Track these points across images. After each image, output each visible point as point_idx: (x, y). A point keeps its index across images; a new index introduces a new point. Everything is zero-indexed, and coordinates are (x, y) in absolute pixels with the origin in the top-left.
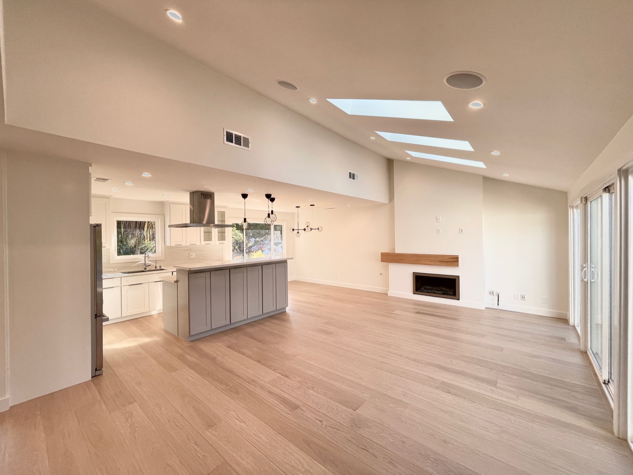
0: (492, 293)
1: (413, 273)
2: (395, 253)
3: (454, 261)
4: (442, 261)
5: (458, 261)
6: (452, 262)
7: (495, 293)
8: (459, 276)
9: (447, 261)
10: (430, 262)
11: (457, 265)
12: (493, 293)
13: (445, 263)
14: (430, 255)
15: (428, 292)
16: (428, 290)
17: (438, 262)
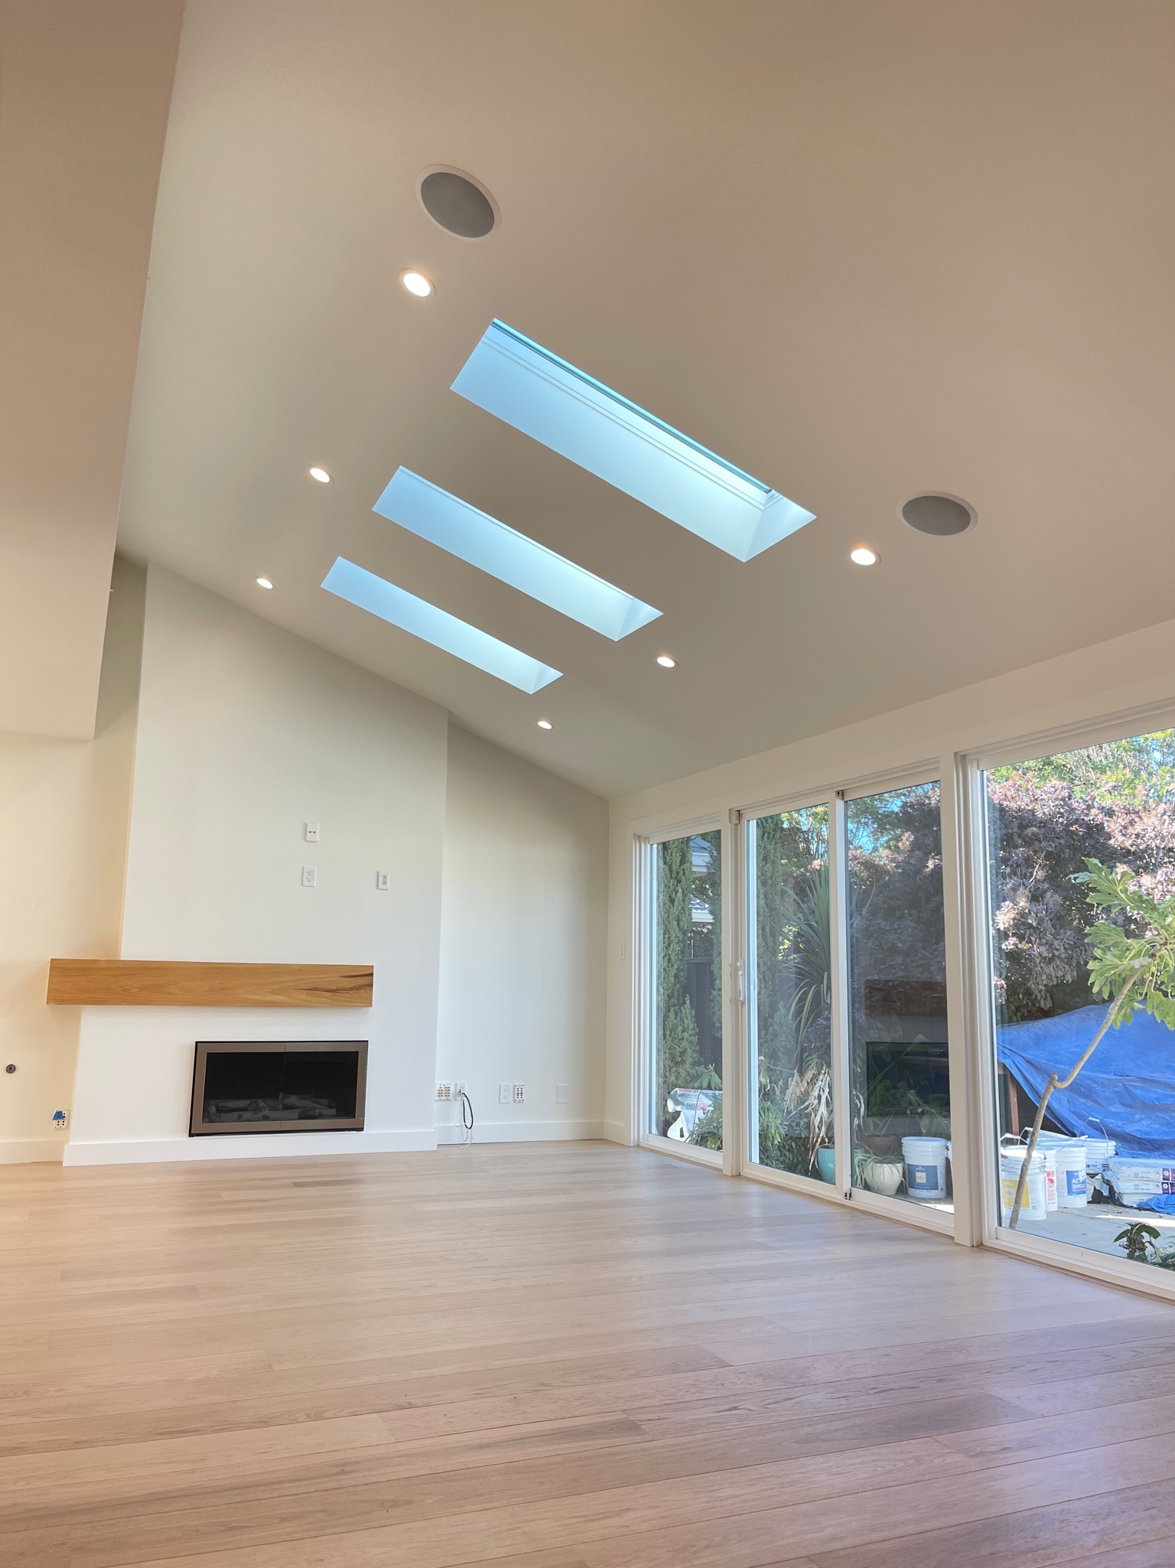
0: (444, 1093)
1: (198, 1042)
2: (118, 960)
3: (359, 988)
5: (370, 986)
6: (351, 989)
7: (452, 1090)
8: (367, 1042)
9: (335, 987)
10: (274, 992)
11: (369, 1003)
12: (448, 1089)
13: (329, 994)
14: (276, 966)
15: (240, 1119)
16: (240, 1113)
17: (305, 992)
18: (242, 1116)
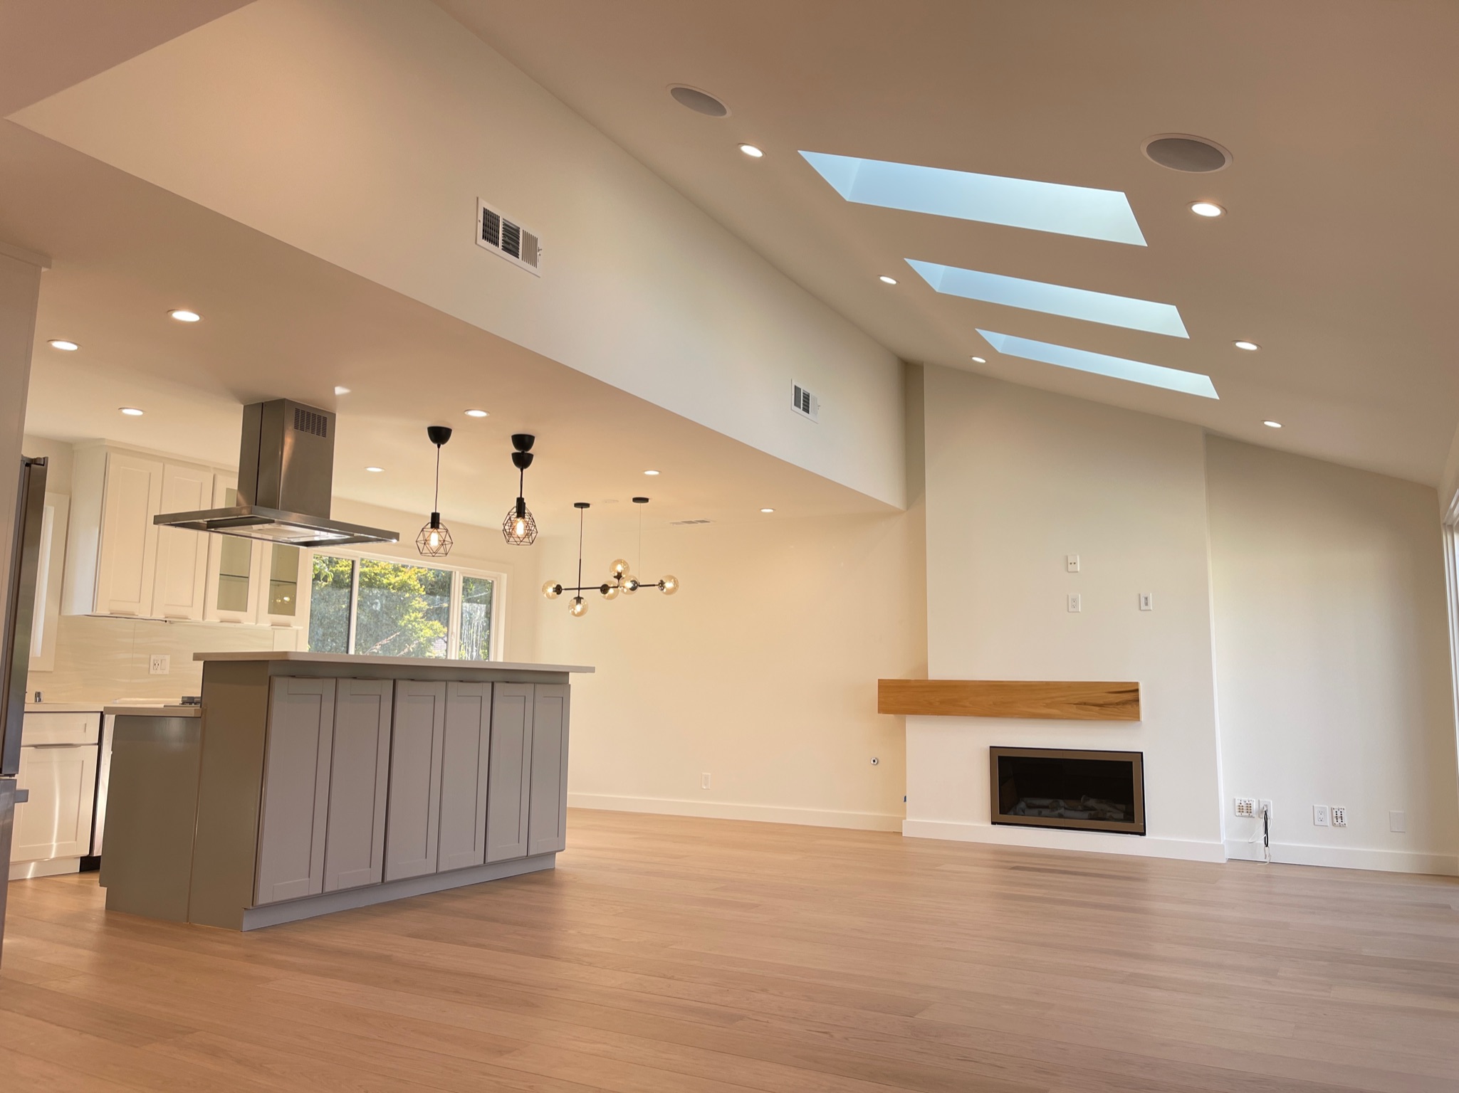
0: (1245, 809)
1: (991, 747)
2: (928, 680)
3: (1125, 703)
4: (1085, 704)
5: (1137, 700)
6: (1117, 704)
7: (1254, 807)
8: (1142, 753)
9: (1101, 702)
10: (1047, 706)
11: (1136, 716)
12: (1249, 806)
13: (1097, 708)
14: (1048, 683)
15: (1040, 815)
16: (1040, 809)
17: (1075, 706)
18: (1041, 812)
